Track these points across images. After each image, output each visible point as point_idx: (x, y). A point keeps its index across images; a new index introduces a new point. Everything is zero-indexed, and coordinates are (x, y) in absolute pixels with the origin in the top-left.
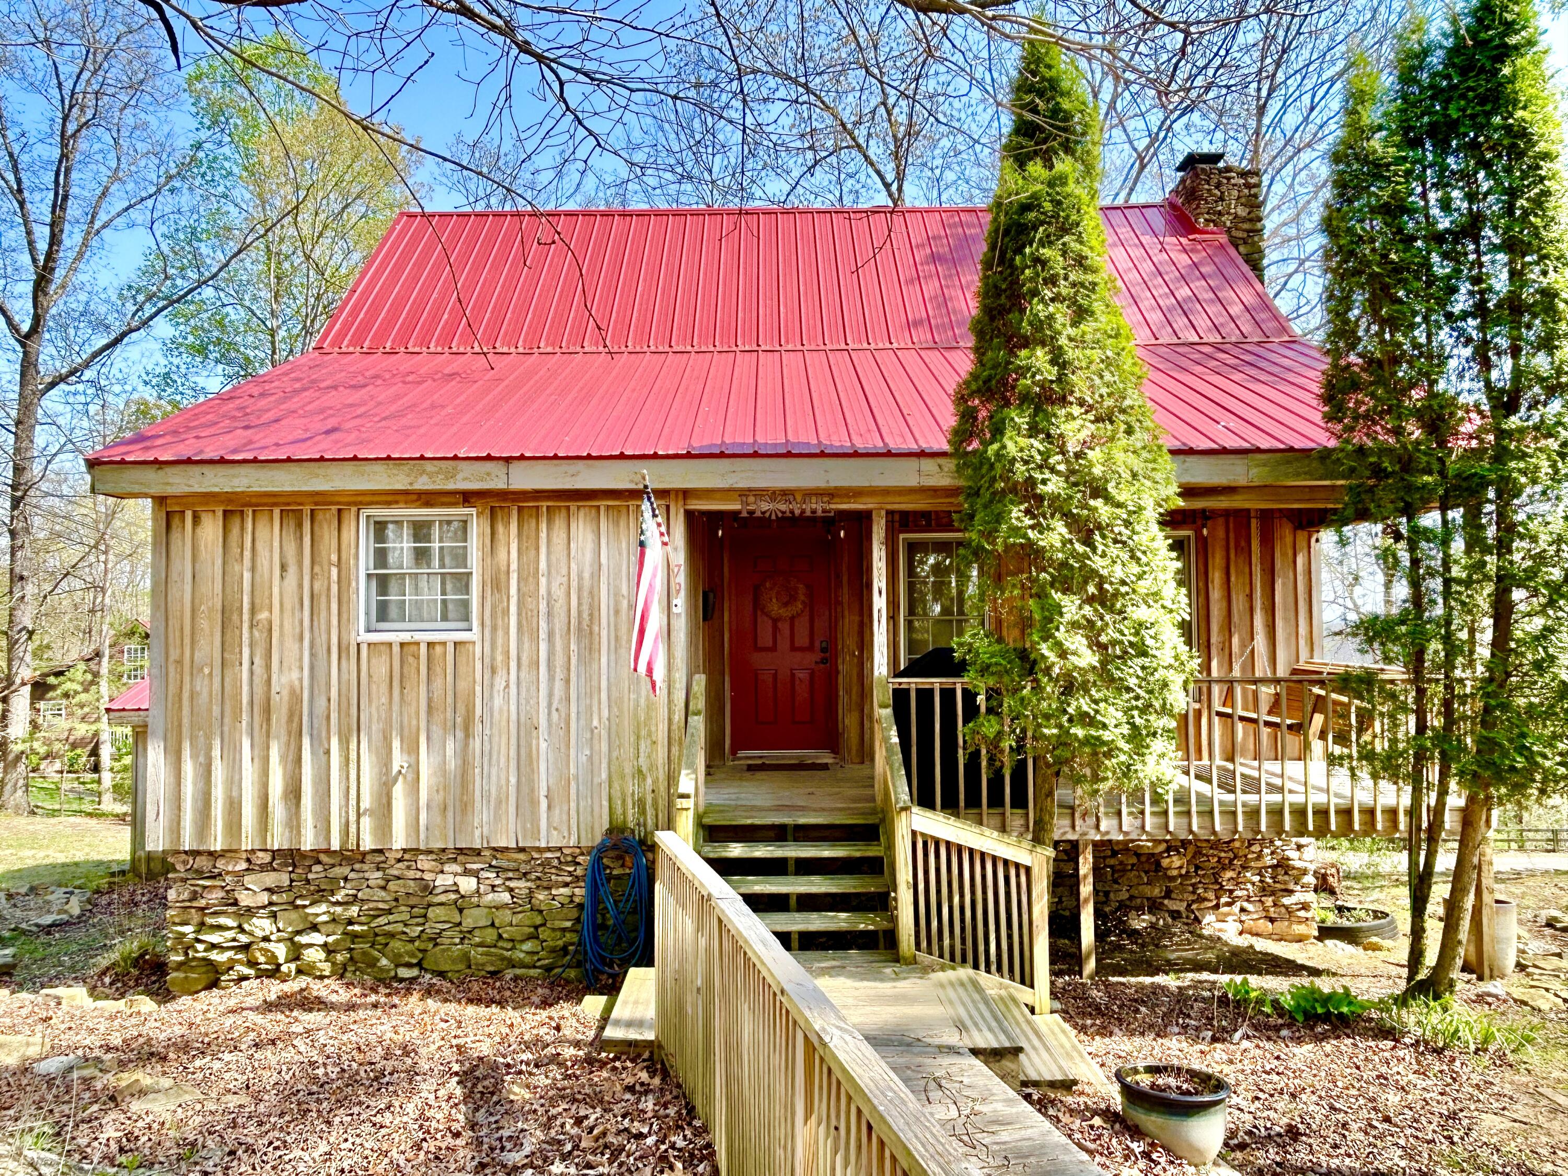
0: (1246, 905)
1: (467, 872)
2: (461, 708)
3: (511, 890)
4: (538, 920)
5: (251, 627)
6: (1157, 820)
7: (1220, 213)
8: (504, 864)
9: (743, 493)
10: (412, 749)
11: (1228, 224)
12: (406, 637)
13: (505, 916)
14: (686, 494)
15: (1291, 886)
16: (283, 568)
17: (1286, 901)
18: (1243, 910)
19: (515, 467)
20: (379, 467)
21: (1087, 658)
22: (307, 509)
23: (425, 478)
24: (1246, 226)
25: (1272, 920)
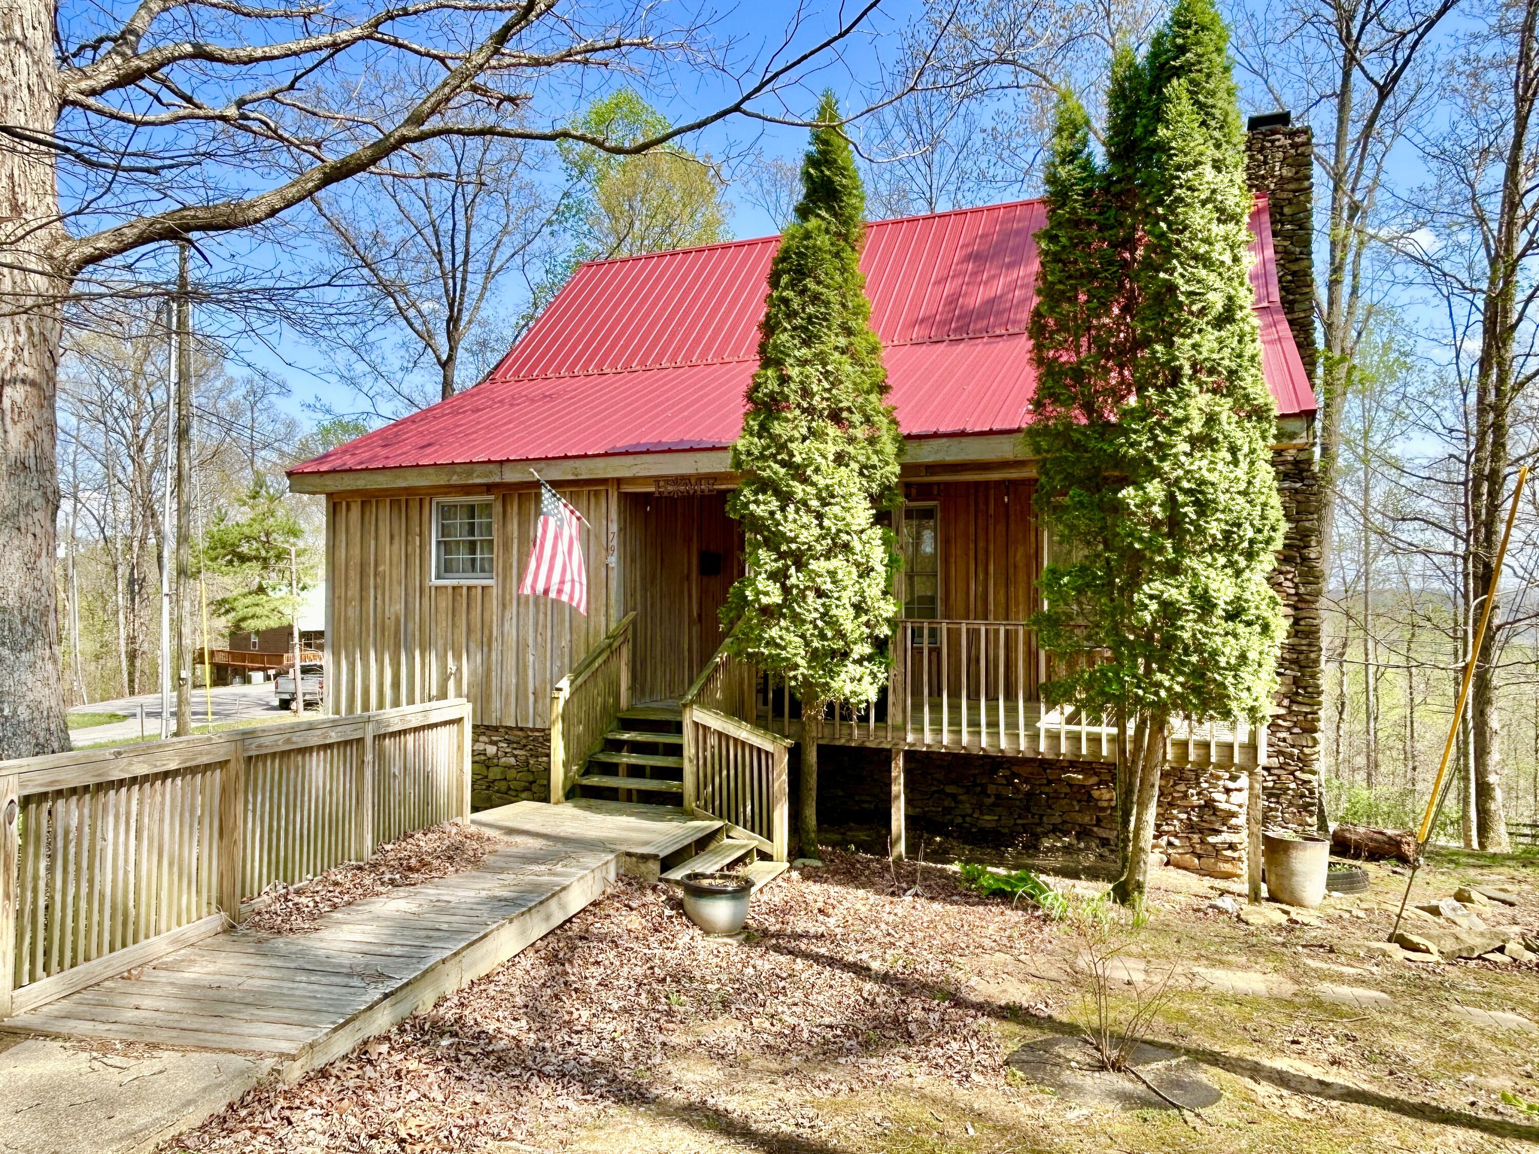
0: (1172, 839)
1: (492, 743)
2: (486, 632)
3: (516, 756)
4: (531, 779)
5: (375, 575)
6: (952, 736)
7: (1264, 177)
8: (512, 738)
9: (656, 480)
10: (458, 658)
11: (1272, 186)
12: (455, 582)
13: (512, 774)
14: (619, 481)
15: (1217, 826)
16: (392, 537)
17: (1212, 839)
18: (1170, 844)
19: (506, 468)
20: (431, 470)
21: (775, 597)
22: (403, 498)
23: (455, 477)
24: (1291, 186)
25: (1199, 857)
